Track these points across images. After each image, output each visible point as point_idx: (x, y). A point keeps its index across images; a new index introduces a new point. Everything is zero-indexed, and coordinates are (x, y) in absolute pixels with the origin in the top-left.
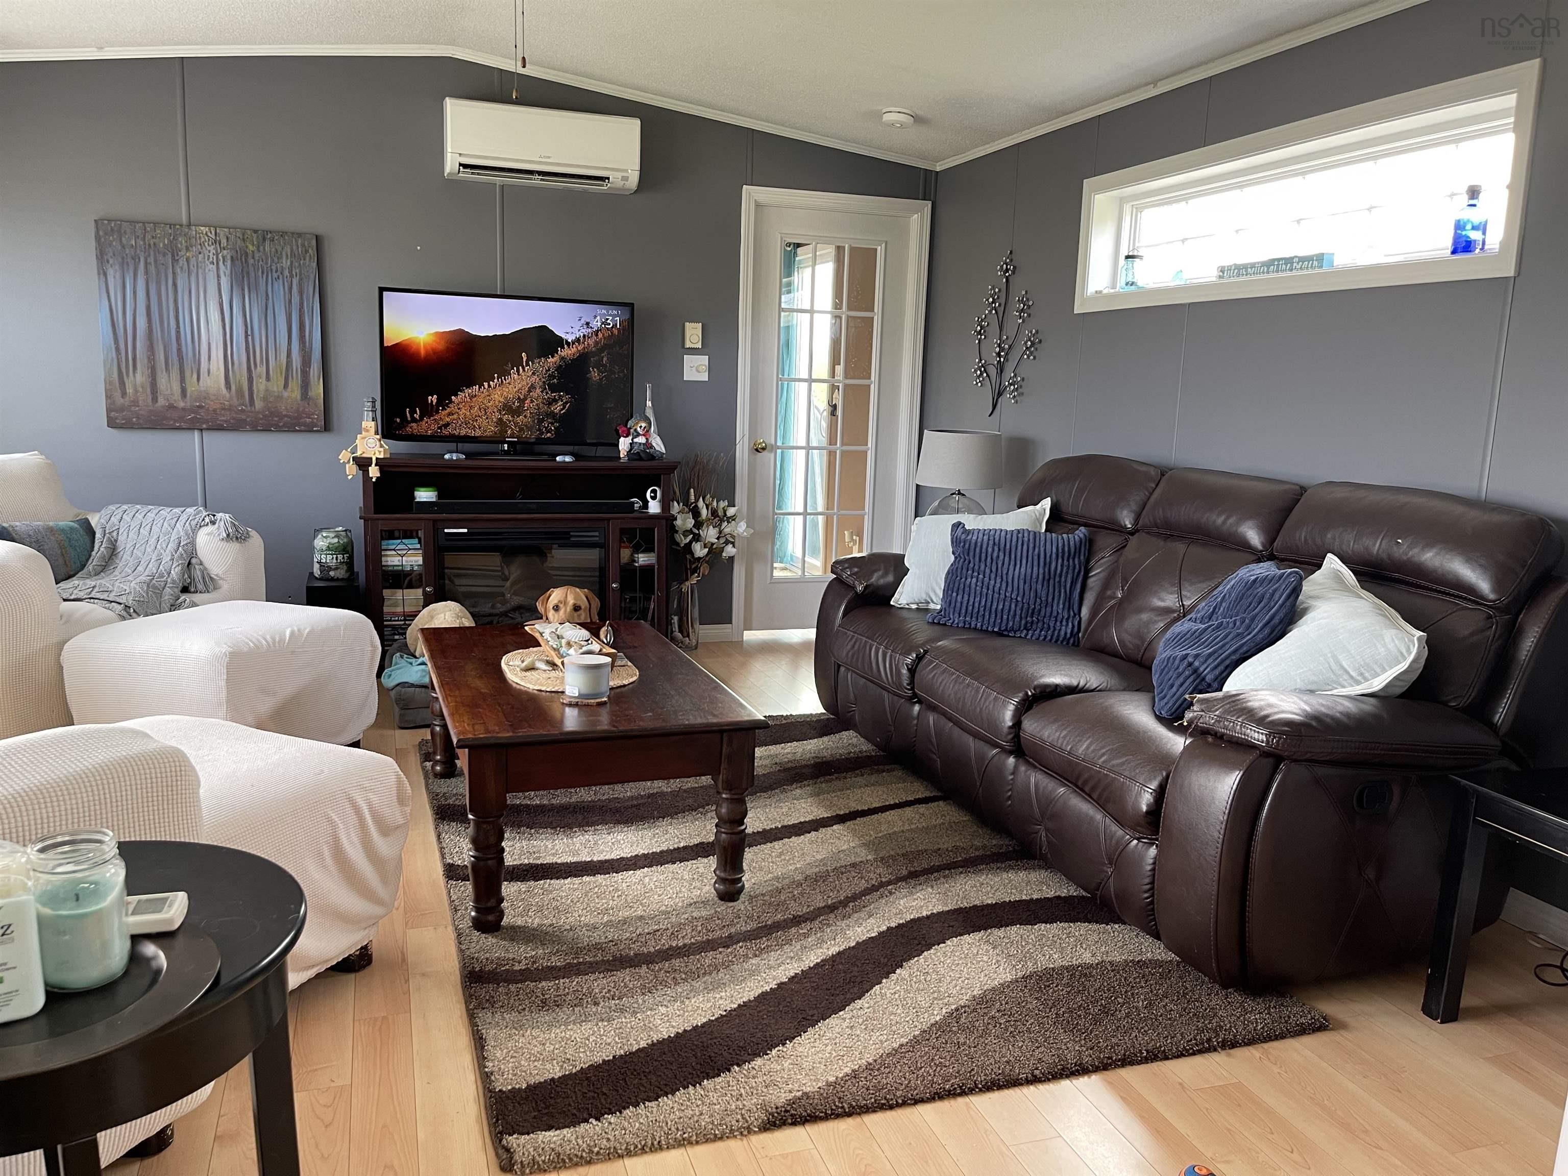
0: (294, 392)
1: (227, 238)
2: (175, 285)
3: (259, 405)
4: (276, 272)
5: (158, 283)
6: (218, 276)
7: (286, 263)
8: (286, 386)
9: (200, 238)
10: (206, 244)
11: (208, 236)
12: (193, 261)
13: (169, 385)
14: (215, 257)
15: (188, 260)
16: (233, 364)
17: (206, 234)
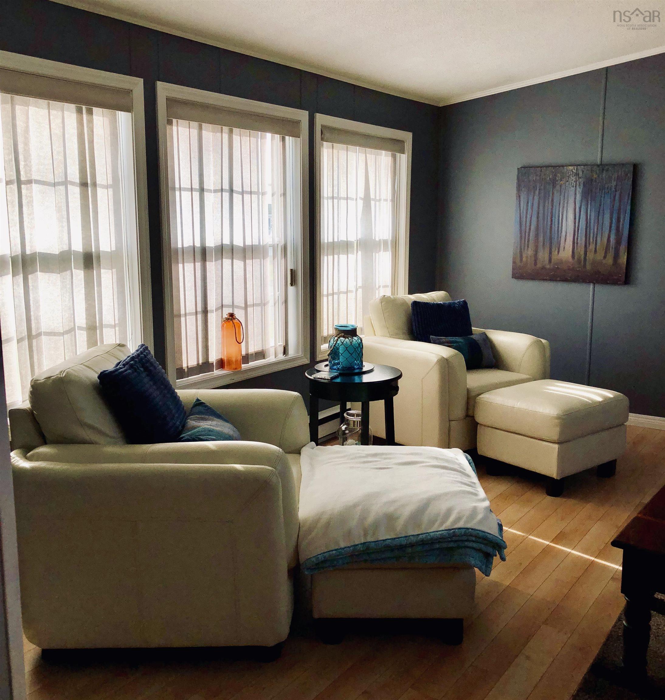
0: (610, 260)
1: (583, 172)
2: (552, 200)
3: (588, 267)
4: (608, 188)
5: (544, 202)
6: (575, 194)
7: (614, 183)
8: (605, 257)
9: (568, 173)
10: (571, 176)
11: (572, 172)
12: (563, 187)
13: (543, 255)
14: (575, 183)
15: (561, 186)
16: (577, 243)
17: (572, 170)
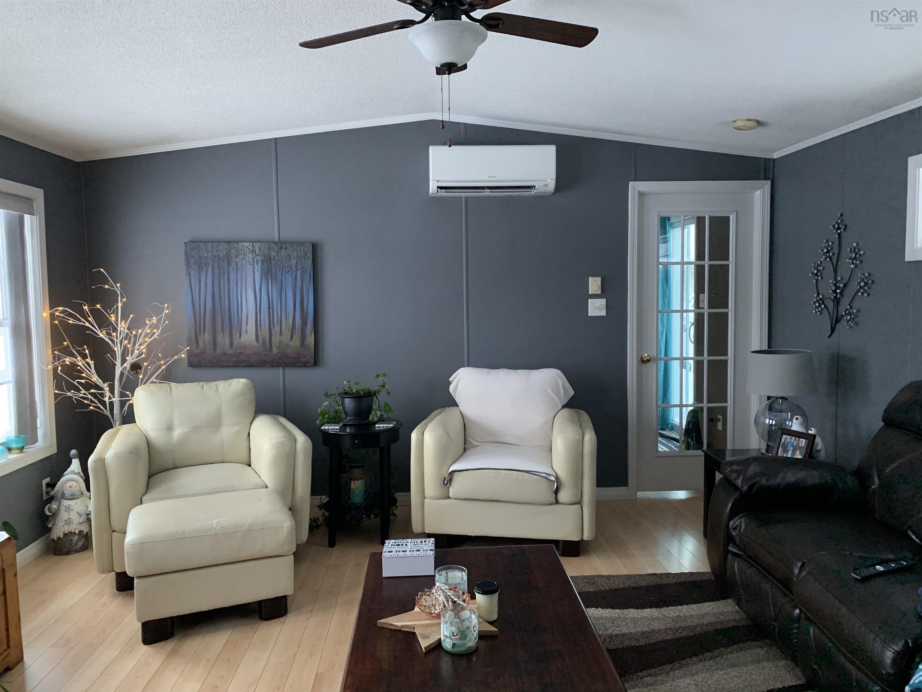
0: (296, 342)
1: (260, 249)
2: (229, 279)
3: (275, 351)
4: (288, 267)
5: (219, 278)
6: (254, 272)
7: (294, 262)
8: (291, 338)
9: (244, 250)
10: (247, 253)
11: (248, 248)
12: (239, 264)
13: (223, 341)
14: (252, 261)
15: (236, 264)
16: (260, 326)
17: (247, 247)
